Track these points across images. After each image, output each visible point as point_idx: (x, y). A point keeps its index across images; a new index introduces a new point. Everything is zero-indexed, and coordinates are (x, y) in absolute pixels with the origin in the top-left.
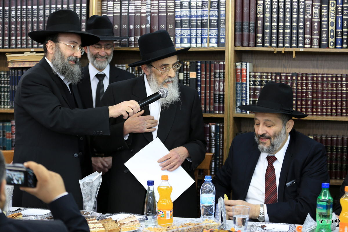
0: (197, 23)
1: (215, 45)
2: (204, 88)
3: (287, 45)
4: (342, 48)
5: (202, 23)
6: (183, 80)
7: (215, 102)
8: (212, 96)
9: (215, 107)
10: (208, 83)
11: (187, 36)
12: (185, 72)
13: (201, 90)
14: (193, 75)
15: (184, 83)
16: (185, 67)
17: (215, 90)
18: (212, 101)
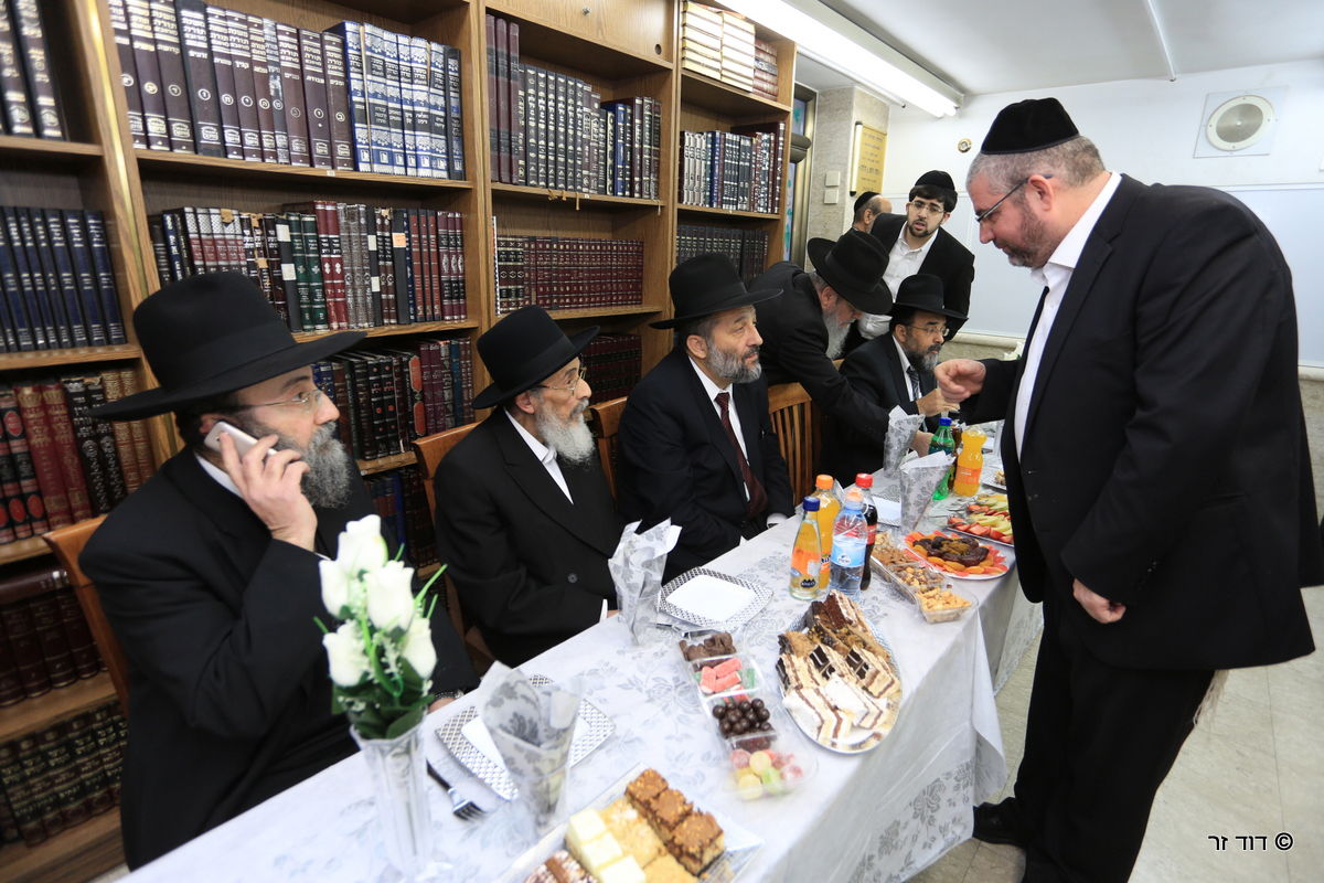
0: (402, 117)
1: (444, 174)
2: (417, 270)
3: (561, 185)
4: (624, 196)
5: (414, 118)
6: (377, 252)
7: (442, 297)
8: (436, 283)
9: (442, 307)
10: (425, 256)
11: (385, 146)
12: (379, 233)
13: (412, 272)
14: (399, 240)
15: (378, 259)
16: (379, 221)
17: (440, 273)
18: (436, 297)
